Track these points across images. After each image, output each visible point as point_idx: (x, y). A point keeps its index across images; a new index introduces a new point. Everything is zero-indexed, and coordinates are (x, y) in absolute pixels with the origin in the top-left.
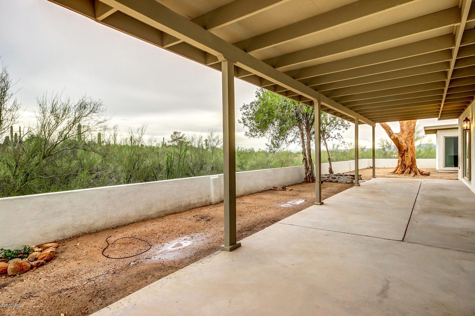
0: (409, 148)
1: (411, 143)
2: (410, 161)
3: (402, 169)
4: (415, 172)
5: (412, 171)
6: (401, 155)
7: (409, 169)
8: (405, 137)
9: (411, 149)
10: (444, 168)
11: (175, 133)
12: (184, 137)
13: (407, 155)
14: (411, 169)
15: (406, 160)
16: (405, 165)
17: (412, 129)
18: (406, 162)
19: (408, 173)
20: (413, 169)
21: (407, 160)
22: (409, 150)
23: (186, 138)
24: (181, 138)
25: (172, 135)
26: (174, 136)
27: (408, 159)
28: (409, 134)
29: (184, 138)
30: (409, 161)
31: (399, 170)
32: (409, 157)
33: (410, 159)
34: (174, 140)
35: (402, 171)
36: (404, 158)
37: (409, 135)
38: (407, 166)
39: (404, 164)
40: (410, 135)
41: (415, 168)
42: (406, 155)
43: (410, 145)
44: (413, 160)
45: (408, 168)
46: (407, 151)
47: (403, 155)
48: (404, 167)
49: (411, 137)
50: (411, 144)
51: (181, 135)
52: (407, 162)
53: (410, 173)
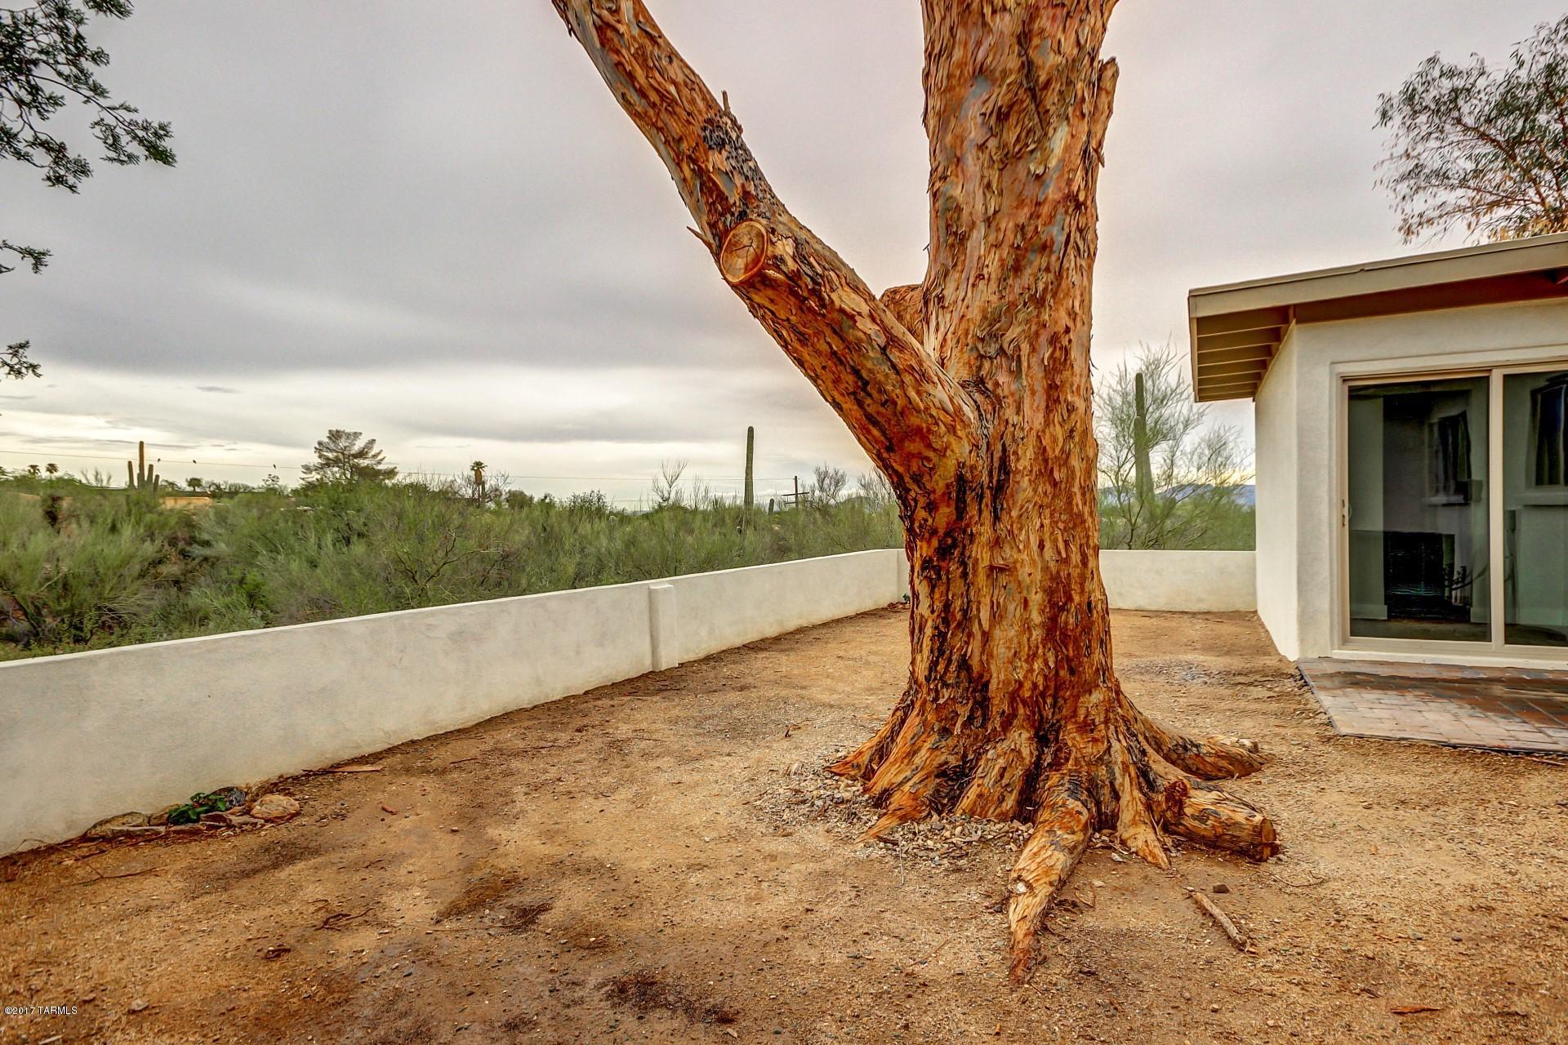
0: (1025, 459)
1: (1040, 386)
2: (1037, 634)
3: (945, 732)
4: (1093, 788)
5: (1056, 765)
6: (924, 550)
7: (1021, 739)
8: (975, 314)
9: (1045, 467)
10: (1344, 642)
11: (335, 435)
12: (373, 453)
13: (997, 543)
14: (1044, 736)
15: (985, 615)
16: (978, 686)
17: (1053, 192)
18: (986, 637)
19: (1010, 803)
20: (1071, 737)
21: (997, 615)
22: (1024, 489)
23: (380, 457)
24: (361, 454)
25: (320, 443)
26: (332, 446)
27: (1013, 608)
28: (1017, 269)
29: (374, 456)
30: (1027, 627)
31: (913, 753)
32: (1023, 572)
33: (1037, 598)
34: (329, 463)
35: (942, 773)
36: (958, 586)
37: (1017, 285)
38: (999, 704)
39: (964, 664)
40: (1026, 278)
41: (1087, 727)
42: (981, 554)
43: (1033, 415)
44: (1070, 619)
45: (1007, 725)
46: (1000, 490)
47: (944, 552)
48: (964, 712)
49: (1040, 303)
50: (1041, 399)
51: (359, 445)
52: (1005, 638)
53: (1027, 807)
